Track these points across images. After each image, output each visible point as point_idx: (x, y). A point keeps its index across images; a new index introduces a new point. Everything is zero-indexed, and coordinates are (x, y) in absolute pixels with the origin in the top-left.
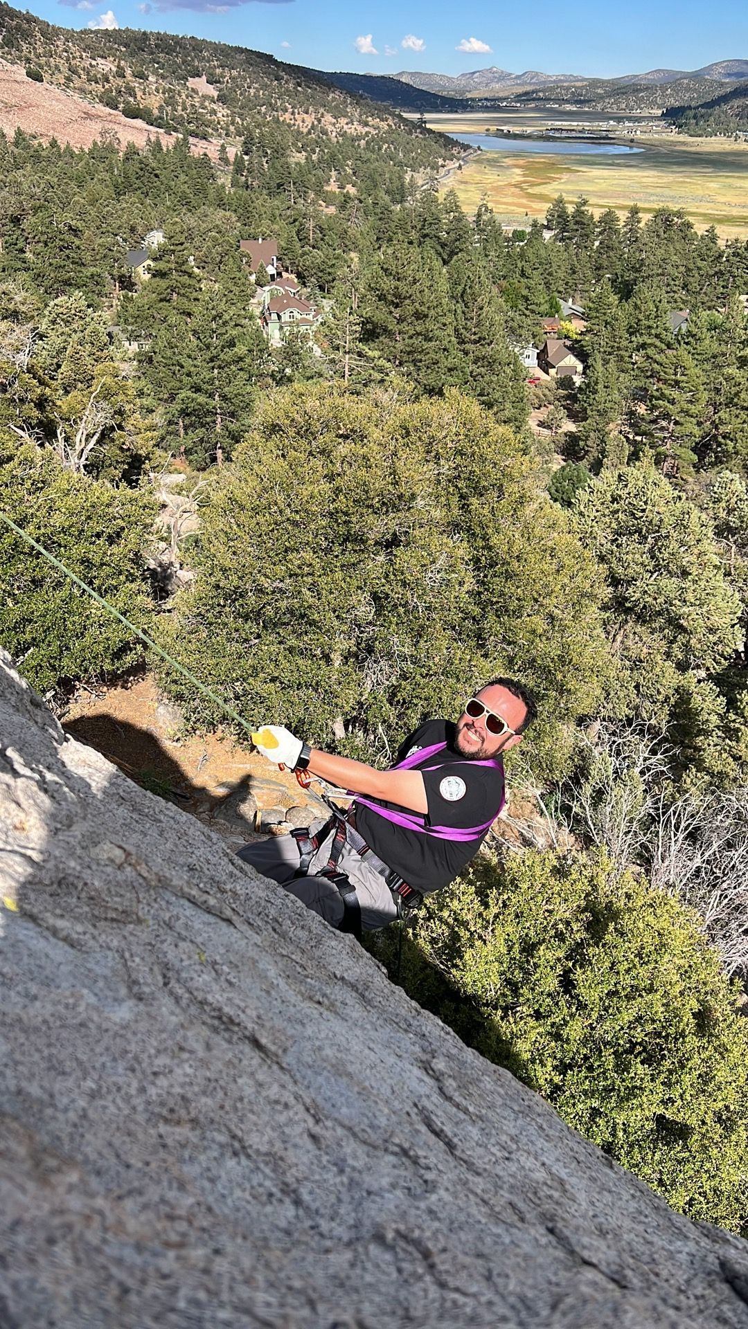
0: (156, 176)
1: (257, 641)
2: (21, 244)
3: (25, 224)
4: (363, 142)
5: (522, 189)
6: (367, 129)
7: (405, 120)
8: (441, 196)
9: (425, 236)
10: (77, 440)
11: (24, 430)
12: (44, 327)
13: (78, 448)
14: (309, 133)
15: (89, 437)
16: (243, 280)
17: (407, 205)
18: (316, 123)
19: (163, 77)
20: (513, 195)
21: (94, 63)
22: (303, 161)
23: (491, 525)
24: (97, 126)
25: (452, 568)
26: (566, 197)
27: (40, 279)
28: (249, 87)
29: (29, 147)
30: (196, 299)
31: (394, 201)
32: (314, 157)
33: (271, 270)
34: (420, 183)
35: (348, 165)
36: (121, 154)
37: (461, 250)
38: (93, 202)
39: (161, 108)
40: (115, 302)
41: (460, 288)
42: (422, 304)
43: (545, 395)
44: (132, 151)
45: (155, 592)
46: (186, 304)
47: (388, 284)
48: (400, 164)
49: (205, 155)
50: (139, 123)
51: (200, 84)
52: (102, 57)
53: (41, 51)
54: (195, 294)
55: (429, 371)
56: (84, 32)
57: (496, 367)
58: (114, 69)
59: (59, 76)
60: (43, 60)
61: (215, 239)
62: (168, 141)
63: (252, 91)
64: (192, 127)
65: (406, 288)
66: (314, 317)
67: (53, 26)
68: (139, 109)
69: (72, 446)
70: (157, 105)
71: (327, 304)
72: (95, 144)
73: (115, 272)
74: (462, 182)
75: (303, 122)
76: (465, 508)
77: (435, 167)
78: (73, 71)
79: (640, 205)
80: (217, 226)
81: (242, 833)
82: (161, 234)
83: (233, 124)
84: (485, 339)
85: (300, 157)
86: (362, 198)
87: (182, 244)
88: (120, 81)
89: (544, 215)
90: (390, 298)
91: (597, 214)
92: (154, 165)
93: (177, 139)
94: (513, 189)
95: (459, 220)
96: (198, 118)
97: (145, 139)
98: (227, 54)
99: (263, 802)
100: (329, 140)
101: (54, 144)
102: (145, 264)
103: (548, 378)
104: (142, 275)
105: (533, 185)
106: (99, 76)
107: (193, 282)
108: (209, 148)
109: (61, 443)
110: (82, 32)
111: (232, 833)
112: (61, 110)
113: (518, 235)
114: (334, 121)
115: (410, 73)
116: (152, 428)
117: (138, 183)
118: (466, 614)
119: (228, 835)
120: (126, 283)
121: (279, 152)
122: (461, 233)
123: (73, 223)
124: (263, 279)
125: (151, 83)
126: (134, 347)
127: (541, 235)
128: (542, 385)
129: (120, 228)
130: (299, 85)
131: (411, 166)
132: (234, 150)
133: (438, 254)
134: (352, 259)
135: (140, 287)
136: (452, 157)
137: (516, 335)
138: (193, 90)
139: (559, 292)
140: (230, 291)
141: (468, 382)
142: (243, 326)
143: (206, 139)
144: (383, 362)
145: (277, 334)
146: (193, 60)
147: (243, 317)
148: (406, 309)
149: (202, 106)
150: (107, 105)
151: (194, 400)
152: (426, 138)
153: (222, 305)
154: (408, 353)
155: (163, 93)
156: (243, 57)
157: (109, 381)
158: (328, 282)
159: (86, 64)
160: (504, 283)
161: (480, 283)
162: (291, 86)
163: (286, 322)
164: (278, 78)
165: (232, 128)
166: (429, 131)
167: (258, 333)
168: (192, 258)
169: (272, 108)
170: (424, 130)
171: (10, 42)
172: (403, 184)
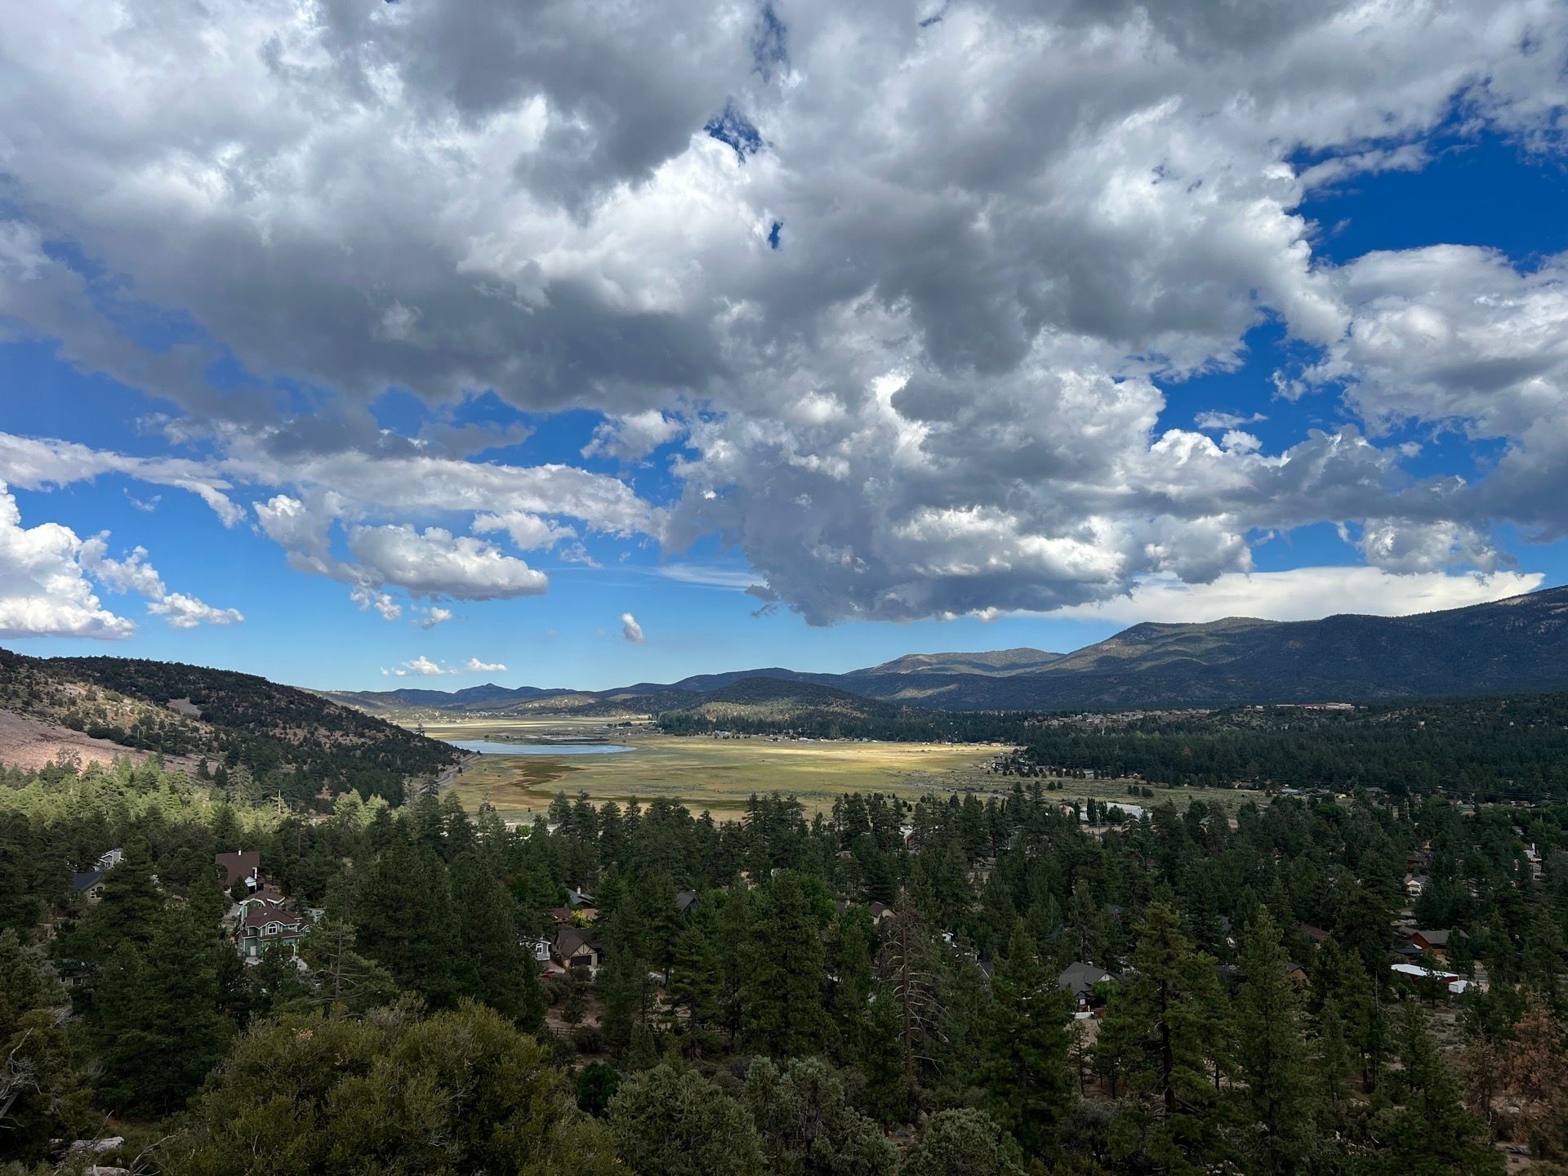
4: (358, 753)
5: (523, 787)
6: (363, 740)
7: (403, 731)
8: (442, 797)
9: (426, 836)
14: (301, 745)
16: (216, 895)
17: (406, 807)
18: (309, 736)
19: (140, 699)
20: (515, 793)
21: (60, 687)
22: (293, 772)
24: (54, 748)
26: (568, 793)
28: (237, 706)
30: (156, 922)
32: (305, 768)
33: (250, 882)
34: (419, 787)
35: (342, 774)
36: (80, 773)
37: (463, 849)
39: (134, 728)
43: (560, 989)
44: (94, 771)
48: (398, 771)
49: (182, 770)
50: (106, 743)
51: (184, 705)
52: (71, 682)
54: (155, 916)
56: (54, 660)
57: (507, 964)
58: (84, 693)
59: (17, 701)
61: (186, 855)
62: (139, 758)
63: (240, 709)
64: (169, 744)
65: (406, 891)
66: (299, 928)
68: (109, 729)
70: (131, 725)
71: (316, 914)
72: (50, 764)
73: (55, 899)
74: (462, 784)
75: (295, 734)
77: (435, 772)
78: (34, 695)
79: (638, 795)
80: (189, 841)
82: (120, 854)
83: (216, 739)
85: (290, 769)
87: (144, 863)
88: (89, 705)
89: (546, 810)
90: (388, 902)
91: (598, 806)
92: (118, 783)
93: (150, 756)
94: (514, 788)
95: (461, 818)
96: (177, 736)
97: (111, 757)
98: (215, 678)
100: (322, 751)
102: (96, 887)
103: (563, 971)
104: (90, 899)
105: (533, 783)
106: (64, 700)
107: (154, 903)
108: (189, 765)
110: (51, 660)
112: (14, 733)
113: (523, 831)
114: (328, 733)
120: (69, 909)
121: (267, 765)
122: (463, 831)
124: (240, 893)
125: (126, 705)
126: (69, 983)
127: (545, 830)
128: (557, 978)
129: (69, 850)
130: (292, 703)
131: (409, 772)
132: (216, 764)
133: (440, 854)
134: (345, 865)
135: (85, 913)
136: (452, 762)
137: (526, 929)
138: (174, 710)
139: (567, 882)
140: (200, 909)
141: (477, 984)
142: (212, 946)
143: (184, 755)
144: (381, 971)
145: (253, 951)
146: (176, 683)
147: (213, 936)
148: (407, 913)
149: (183, 724)
150: (71, 726)
151: (142, 1039)
152: (424, 746)
153: (190, 925)
154: (409, 959)
155: (139, 714)
156: (233, 679)
157: (38, 1032)
158: (317, 890)
159: (52, 689)
160: (510, 877)
161: (487, 880)
162: (283, 704)
163: (264, 937)
164: (269, 697)
165: (215, 744)
166: (429, 740)
167: (231, 953)
168: (154, 876)
169: (262, 724)
170: (423, 739)
172: (401, 789)
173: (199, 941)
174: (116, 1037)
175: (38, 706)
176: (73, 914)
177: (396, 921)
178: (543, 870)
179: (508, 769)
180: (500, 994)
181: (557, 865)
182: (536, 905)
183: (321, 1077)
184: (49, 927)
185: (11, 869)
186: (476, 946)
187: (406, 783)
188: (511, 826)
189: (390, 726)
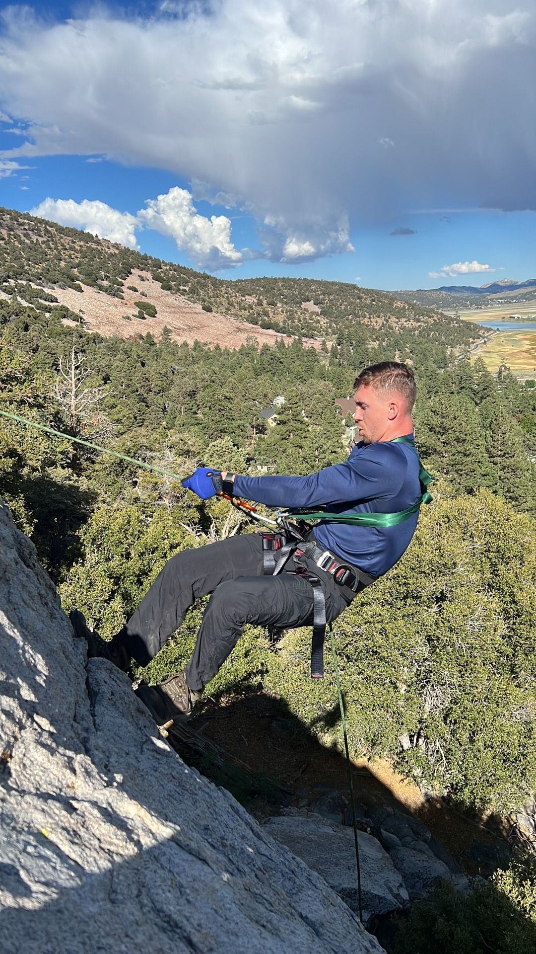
0: (281, 362)
1: (342, 672)
2: (195, 409)
3: (198, 396)
4: (417, 332)
5: (530, 354)
6: (419, 324)
7: (446, 317)
8: (472, 362)
9: (462, 388)
10: (223, 531)
11: (189, 526)
12: (205, 459)
14: (380, 329)
15: (232, 528)
16: (337, 423)
17: (449, 369)
18: (385, 323)
19: (286, 303)
20: (524, 358)
21: (243, 299)
22: (376, 347)
23: (516, 585)
24: (244, 336)
25: (487, 618)
27: (206, 430)
28: (341, 305)
29: (202, 351)
30: (305, 437)
31: (440, 367)
32: (384, 344)
34: (457, 354)
35: (407, 348)
36: (259, 351)
37: (488, 396)
38: (241, 381)
39: (284, 322)
40: (253, 441)
41: (488, 421)
42: (461, 432)
44: (266, 348)
45: (270, 636)
46: (299, 440)
47: (436, 421)
48: (443, 344)
49: (313, 347)
50: (270, 331)
51: (310, 306)
52: (249, 295)
53: (211, 294)
54: (305, 434)
55: (468, 477)
56: (238, 281)
57: (518, 472)
58: (256, 301)
59: (222, 308)
60: (212, 300)
61: (318, 399)
62: (288, 341)
63: (343, 307)
64: (304, 331)
65: (449, 423)
67: (219, 280)
68: (271, 323)
70: (282, 320)
72: (243, 345)
73: (254, 423)
74: (487, 352)
75: (377, 322)
76: (495, 573)
77: (467, 344)
78: (231, 304)
80: (320, 391)
81: (331, 825)
82: (283, 398)
83: (330, 327)
84: (508, 454)
86: (417, 367)
87: (296, 403)
88: (259, 308)
90: (437, 429)
92: (279, 356)
93: (295, 339)
94: (524, 354)
95: (487, 375)
96: (308, 326)
97: (274, 340)
98: (327, 287)
99: (349, 800)
100: (394, 332)
101: (217, 348)
102: (273, 417)
104: (271, 424)
106: (246, 306)
107: (304, 426)
108: (316, 344)
109: (213, 533)
110: (237, 282)
111: (323, 824)
112: (223, 327)
113: (530, 384)
114: (397, 320)
115: (448, 288)
117: (269, 368)
118: (501, 653)
119: (321, 826)
120: (261, 429)
121: (361, 342)
122: (488, 384)
123: (227, 394)
125: (279, 308)
126: (265, 470)
129: (257, 396)
130: (374, 300)
131: (450, 344)
132: (331, 343)
133: (472, 399)
135: (269, 431)
136: (479, 337)
138: (305, 309)
140: (328, 432)
141: (497, 484)
142: (336, 452)
143: (313, 338)
146: (305, 292)
147: (336, 447)
148: (450, 436)
149: (311, 318)
150: (251, 322)
152: (460, 327)
153: (323, 441)
154: (452, 465)
155: (286, 313)
156: (337, 287)
159: (239, 300)
160: (521, 415)
161: (503, 416)
162: (368, 302)
164: (360, 298)
165: (330, 330)
166: (462, 321)
168: (303, 411)
169: (356, 315)
170: (458, 321)
171: (193, 291)
172: (445, 357)
173: (328, 449)
175: (233, 311)
176: (263, 433)
179: (520, 340)
180: (514, 491)
184: (252, 439)
186: (496, 459)
187: (448, 352)
188: (522, 381)
189: (437, 313)
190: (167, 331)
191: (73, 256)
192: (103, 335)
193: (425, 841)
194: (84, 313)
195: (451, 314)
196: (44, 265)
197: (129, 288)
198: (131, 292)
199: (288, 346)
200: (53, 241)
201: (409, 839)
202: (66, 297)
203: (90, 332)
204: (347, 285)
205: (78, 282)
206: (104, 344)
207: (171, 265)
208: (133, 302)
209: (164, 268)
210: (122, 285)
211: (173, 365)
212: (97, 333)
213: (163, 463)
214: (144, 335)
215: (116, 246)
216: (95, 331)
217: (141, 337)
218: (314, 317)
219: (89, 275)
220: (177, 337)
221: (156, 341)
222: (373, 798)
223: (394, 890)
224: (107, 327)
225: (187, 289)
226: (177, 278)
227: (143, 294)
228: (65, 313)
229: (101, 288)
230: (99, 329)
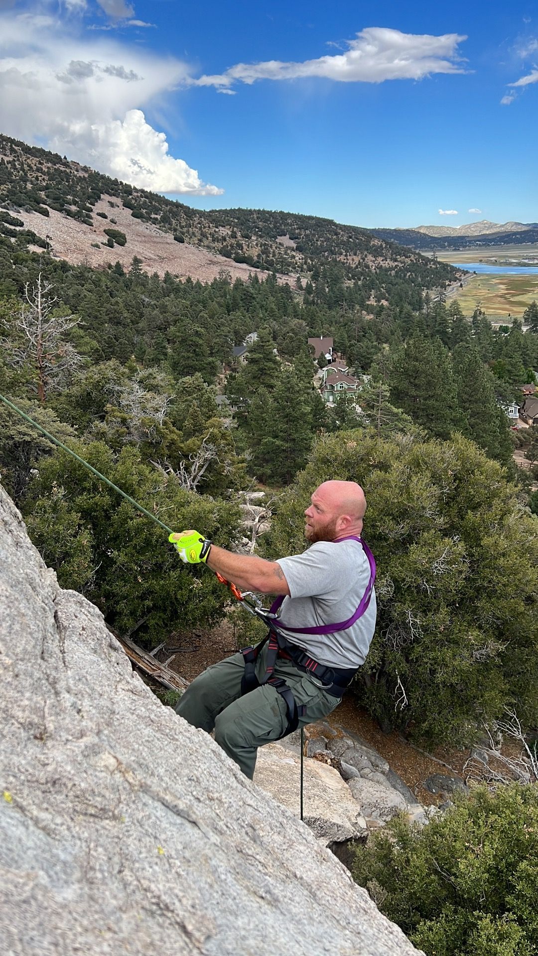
0: (254, 298)
4: (393, 272)
5: (506, 298)
6: (396, 263)
7: (423, 258)
8: (448, 304)
10: (193, 469)
11: (158, 462)
12: (174, 395)
13: (193, 474)
14: (357, 267)
15: (201, 467)
16: (309, 364)
17: (424, 311)
18: (361, 261)
19: (261, 237)
20: (500, 303)
21: (217, 230)
22: (352, 286)
23: (482, 529)
24: (216, 269)
25: (452, 561)
27: (175, 365)
28: (317, 241)
29: (173, 283)
30: (277, 377)
31: (414, 309)
32: (360, 283)
33: (328, 357)
34: (433, 297)
35: (383, 287)
36: (232, 285)
37: (462, 341)
38: (212, 316)
39: (259, 256)
40: (224, 380)
42: (433, 377)
43: (525, 438)
44: (239, 282)
47: (409, 364)
48: (419, 285)
49: (287, 284)
50: (244, 266)
51: (286, 240)
52: (223, 226)
53: (184, 224)
54: (276, 374)
55: (439, 422)
56: (212, 212)
57: (488, 419)
58: (230, 233)
59: (195, 239)
60: (185, 230)
61: (291, 338)
62: (263, 276)
63: (319, 243)
64: (279, 267)
65: (422, 366)
66: (357, 386)
67: (193, 209)
68: (245, 257)
69: (189, 473)
70: (257, 254)
71: (366, 378)
72: (215, 279)
74: (463, 296)
75: (353, 260)
77: (444, 286)
78: (204, 235)
80: (293, 329)
81: (293, 757)
82: (256, 335)
83: (306, 263)
84: (479, 400)
85: (350, 283)
86: (392, 308)
87: (269, 341)
88: (233, 241)
89: (522, 315)
90: (410, 373)
92: (252, 291)
93: (269, 274)
94: (499, 299)
95: (461, 320)
96: (283, 262)
97: (248, 275)
98: (303, 221)
99: (310, 733)
100: (371, 271)
101: (189, 280)
102: (245, 355)
103: (527, 426)
104: (242, 361)
105: (513, 295)
106: (220, 238)
107: (275, 366)
108: (291, 280)
109: (182, 471)
110: (210, 212)
111: (285, 755)
112: (195, 259)
113: (504, 329)
114: (374, 259)
115: (427, 227)
116: (243, 461)
117: (242, 304)
119: (282, 757)
121: (336, 280)
122: (462, 328)
124: (323, 363)
125: (253, 241)
126: (235, 409)
127: (520, 329)
128: (522, 431)
129: (229, 332)
130: (351, 237)
131: (426, 286)
132: (306, 280)
133: (445, 343)
134: (384, 348)
135: (240, 370)
136: (456, 279)
137: (502, 396)
138: (280, 244)
139: (534, 367)
140: (300, 371)
141: (467, 429)
142: (308, 394)
143: (287, 274)
144: (405, 416)
145: (331, 398)
146: (281, 225)
147: (309, 388)
148: (422, 380)
149: (286, 253)
150: (224, 255)
151: (273, 443)
152: (437, 268)
153: (295, 380)
154: (423, 410)
155: (261, 246)
156: (314, 222)
157: (216, 431)
158: (367, 364)
159: (212, 231)
160: (494, 361)
161: (476, 362)
162: (345, 239)
163: (337, 391)
164: (336, 234)
165: (305, 267)
166: (439, 263)
167: (318, 398)
168: (275, 350)
169: (332, 252)
170: (436, 262)
171: (165, 220)
172: (421, 298)
173: (300, 390)
174: (260, 440)
175: (206, 242)
176: (234, 370)
177: (415, 385)
178: (517, 357)
179: (495, 285)
180: (482, 437)
181: (527, 355)
182: (511, 381)
183: (362, 469)
184: (223, 376)
185: (201, 342)
186: (467, 405)
187: (424, 294)
188: (496, 326)
189: (415, 254)
190: (137, 261)
191: (40, 178)
192: (70, 263)
193: (383, 773)
194: (51, 239)
195: (429, 255)
196: (10, 187)
197: (99, 214)
198: (100, 218)
199: (262, 282)
200: (18, 160)
201: (367, 771)
202: (32, 222)
203: (58, 259)
204: (325, 220)
205: (45, 206)
206: (71, 272)
207: (142, 191)
208: (102, 229)
209: (135, 194)
210: (91, 211)
211: (143, 297)
212: (64, 261)
213: (132, 397)
214: (113, 264)
215: (85, 169)
216: (63, 258)
217: (110, 267)
218: (289, 252)
219: (56, 199)
220: (148, 268)
221: (125, 271)
222: (334, 731)
223: (352, 819)
224: (75, 255)
225: (159, 217)
226: (149, 206)
227: (113, 221)
228: (31, 238)
229: (69, 213)
230: (67, 257)
